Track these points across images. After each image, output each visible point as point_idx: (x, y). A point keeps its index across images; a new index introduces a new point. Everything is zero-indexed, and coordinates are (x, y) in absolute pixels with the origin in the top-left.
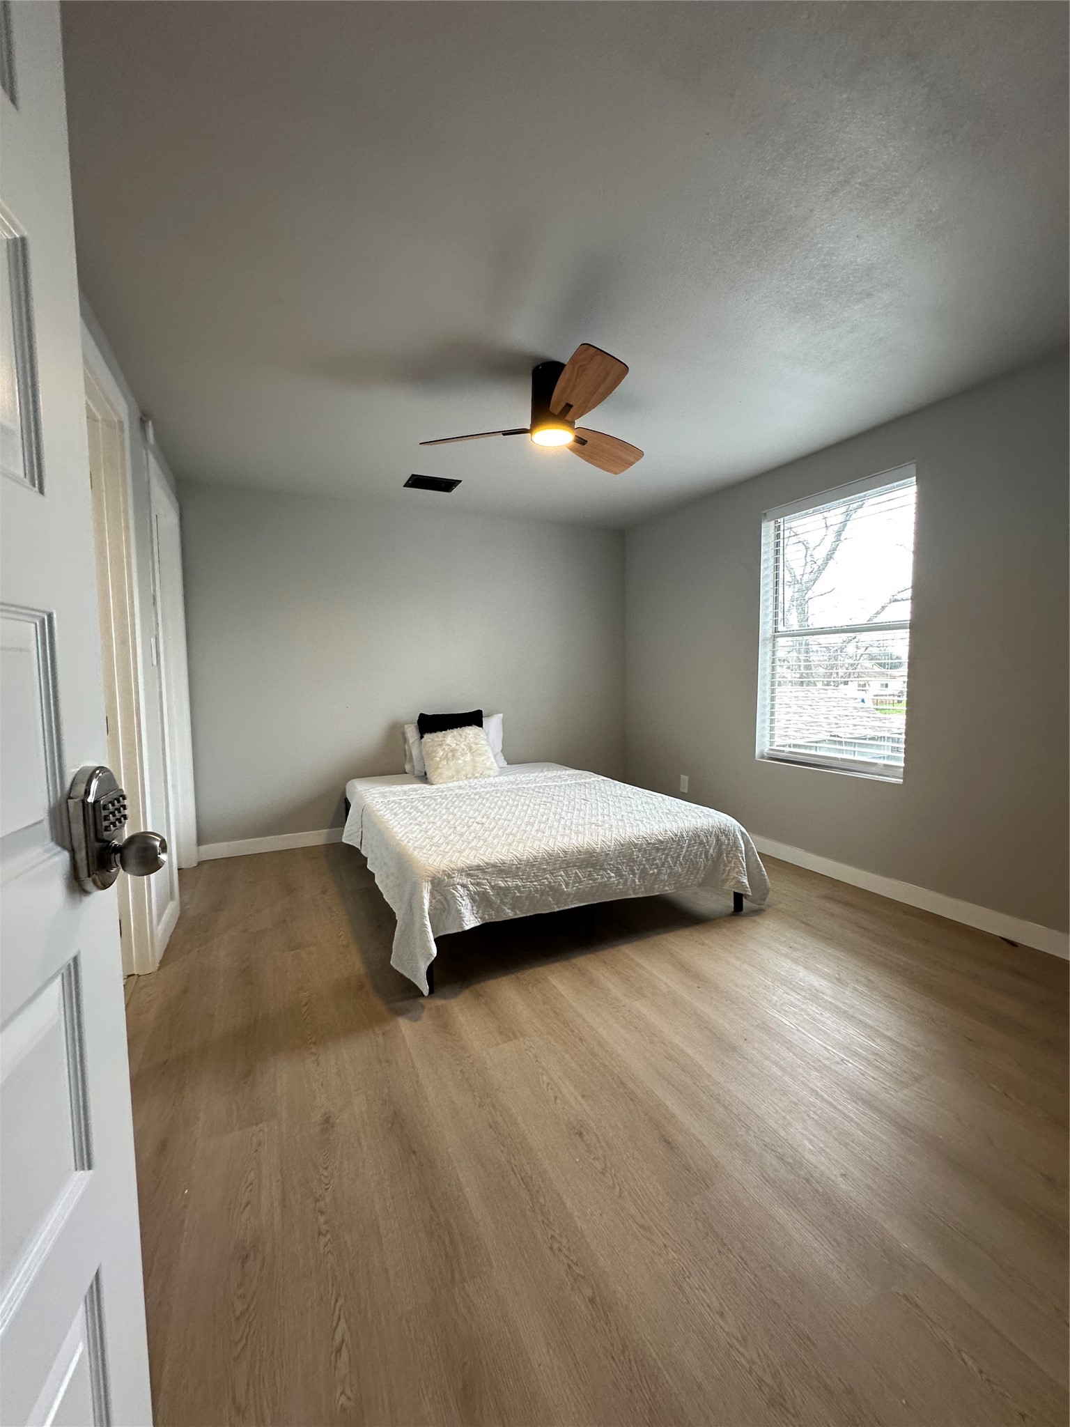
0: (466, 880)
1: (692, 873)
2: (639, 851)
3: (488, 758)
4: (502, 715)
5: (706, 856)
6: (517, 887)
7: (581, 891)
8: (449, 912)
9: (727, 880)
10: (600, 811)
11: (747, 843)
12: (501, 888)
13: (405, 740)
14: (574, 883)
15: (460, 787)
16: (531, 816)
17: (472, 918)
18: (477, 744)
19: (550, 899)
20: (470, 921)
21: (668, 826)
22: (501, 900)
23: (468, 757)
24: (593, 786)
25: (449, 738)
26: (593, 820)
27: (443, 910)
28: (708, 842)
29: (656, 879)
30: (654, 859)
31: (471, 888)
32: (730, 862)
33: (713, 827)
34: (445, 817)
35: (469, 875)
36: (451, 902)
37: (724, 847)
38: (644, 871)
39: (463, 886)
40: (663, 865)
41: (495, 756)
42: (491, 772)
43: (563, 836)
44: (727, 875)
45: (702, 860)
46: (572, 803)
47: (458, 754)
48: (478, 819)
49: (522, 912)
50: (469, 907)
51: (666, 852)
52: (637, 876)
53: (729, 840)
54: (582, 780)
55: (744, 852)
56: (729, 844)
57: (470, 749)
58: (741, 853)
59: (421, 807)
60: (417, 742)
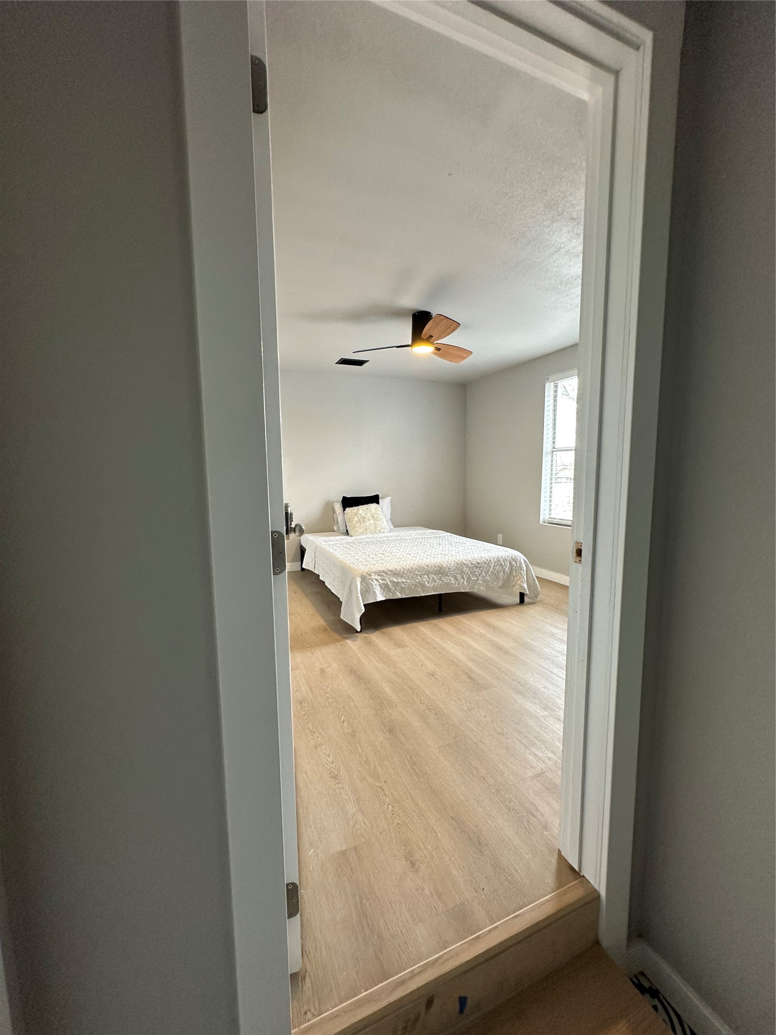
0: (377, 577)
1: (496, 581)
2: (467, 567)
3: (383, 522)
4: (390, 498)
5: (504, 572)
6: (403, 582)
7: (435, 586)
8: (369, 592)
9: (515, 585)
10: (447, 549)
11: (527, 567)
12: (395, 582)
13: (334, 512)
14: (432, 582)
15: (368, 538)
16: (409, 551)
17: (381, 596)
18: (376, 514)
19: (420, 589)
20: (380, 598)
21: (483, 555)
22: (395, 588)
23: (372, 522)
24: (444, 538)
25: (361, 511)
26: (443, 553)
27: (367, 591)
28: (505, 564)
29: (475, 582)
30: (475, 572)
31: (380, 581)
32: (517, 576)
33: (508, 557)
34: (362, 551)
35: (379, 575)
36: (371, 587)
37: (514, 568)
38: (469, 578)
39: (376, 580)
40: (480, 575)
41: (387, 521)
42: (385, 530)
43: (427, 559)
44: (516, 583)
45: (501, 574)
46: (432, 546)
47: (366, 519)
48: (381, 552)
49: (405, 594)
50: (379, 590)
51: (481, 568)
52: (465, 580)
53: (517, 564)
54: (438, 535)
55: (525, 571)
56: (517, 566)
57: (373, 517)
58: (524, 571)
59: (348, 547)
60: (341, 513)
